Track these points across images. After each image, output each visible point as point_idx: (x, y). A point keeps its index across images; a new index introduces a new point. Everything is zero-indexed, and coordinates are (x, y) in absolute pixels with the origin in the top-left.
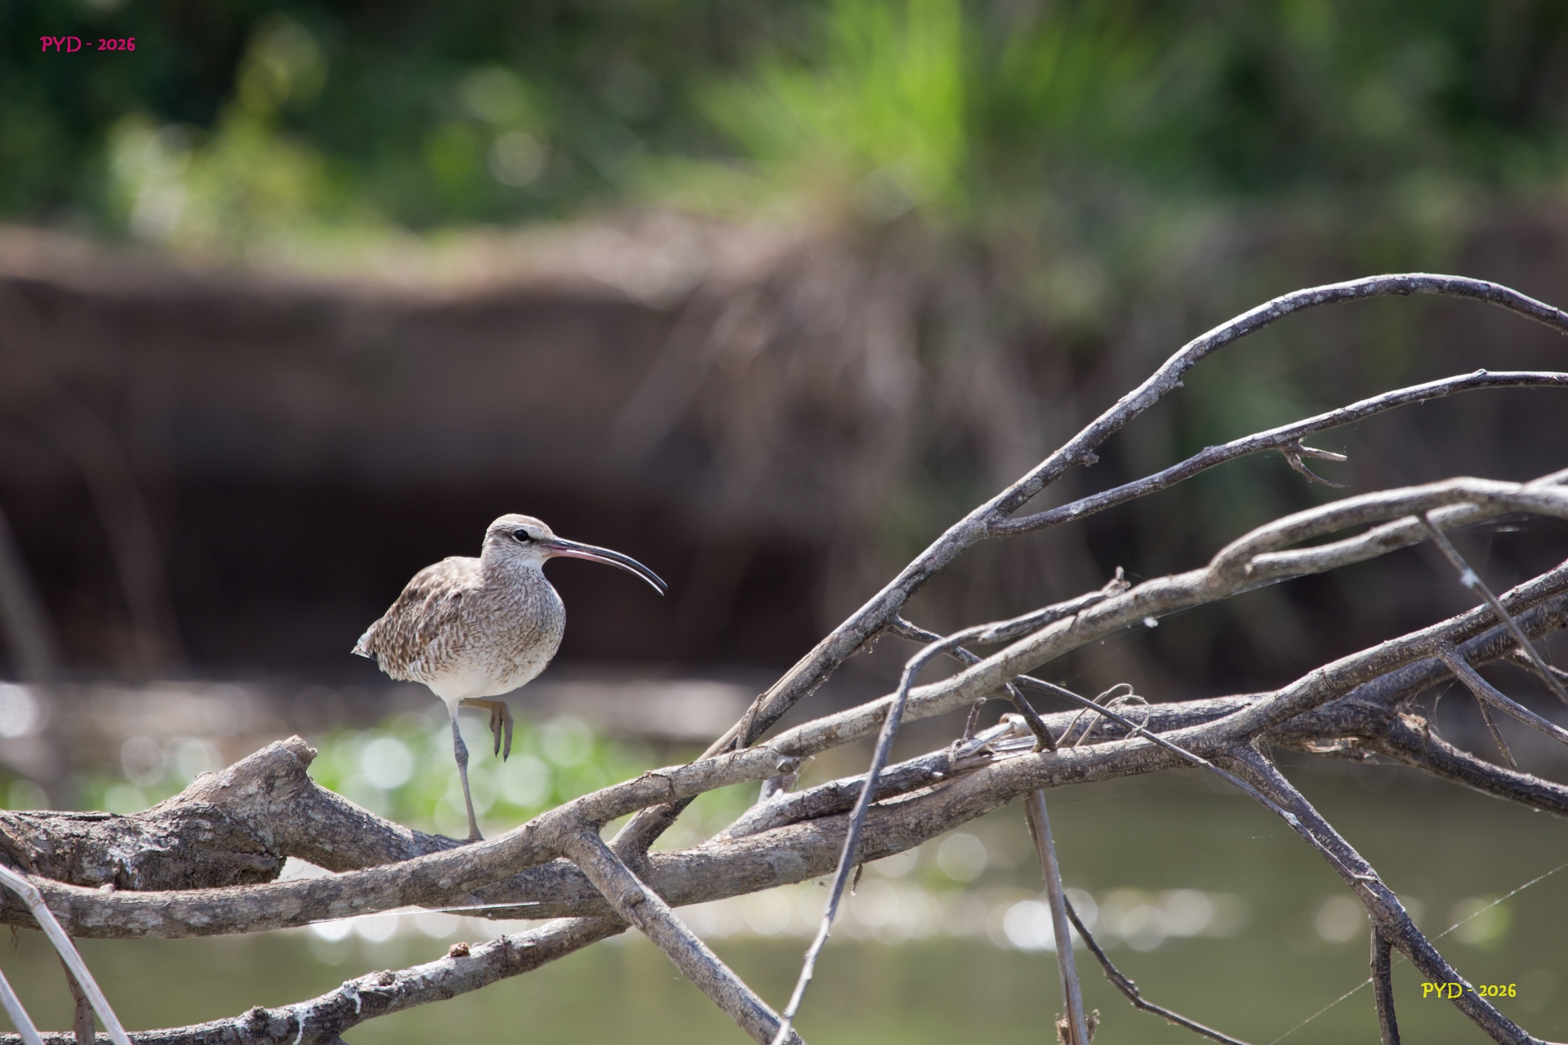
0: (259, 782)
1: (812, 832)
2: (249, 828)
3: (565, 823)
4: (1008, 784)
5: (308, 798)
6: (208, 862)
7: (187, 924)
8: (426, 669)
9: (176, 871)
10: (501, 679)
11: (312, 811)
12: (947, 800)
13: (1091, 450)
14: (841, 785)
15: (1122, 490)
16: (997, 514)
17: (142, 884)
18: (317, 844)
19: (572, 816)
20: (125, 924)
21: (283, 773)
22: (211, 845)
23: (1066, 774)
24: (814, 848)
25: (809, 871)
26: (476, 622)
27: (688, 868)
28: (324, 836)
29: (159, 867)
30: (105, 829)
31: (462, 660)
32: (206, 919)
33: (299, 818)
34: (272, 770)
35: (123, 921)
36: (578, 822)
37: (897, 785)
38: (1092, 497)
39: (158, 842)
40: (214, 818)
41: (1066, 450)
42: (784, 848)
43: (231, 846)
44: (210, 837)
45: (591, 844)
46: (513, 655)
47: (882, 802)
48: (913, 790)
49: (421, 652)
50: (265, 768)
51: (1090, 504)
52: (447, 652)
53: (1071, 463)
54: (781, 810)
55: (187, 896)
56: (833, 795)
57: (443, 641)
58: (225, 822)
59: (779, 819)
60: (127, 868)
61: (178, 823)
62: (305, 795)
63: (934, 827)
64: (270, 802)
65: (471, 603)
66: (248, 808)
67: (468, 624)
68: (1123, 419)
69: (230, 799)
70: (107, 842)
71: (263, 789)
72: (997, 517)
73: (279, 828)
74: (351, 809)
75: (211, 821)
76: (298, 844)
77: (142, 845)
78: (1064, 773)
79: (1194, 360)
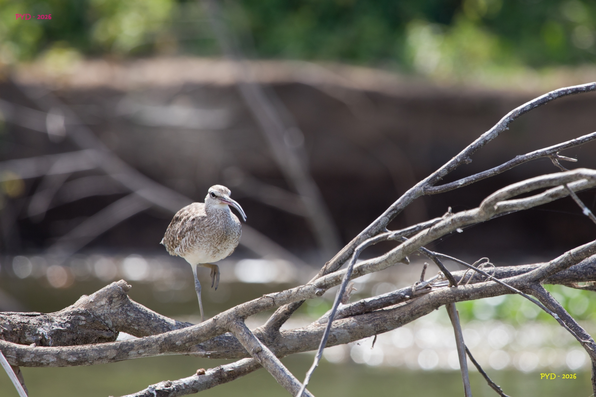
0: (106, 300)
1: (353, 321)
2: (102, 319)
3: (229, 317)
4: (437, 301)
5: (127, 306)
6: (83, 334)
7: (67, 361)
8: (181, 251)
9: (69, 338)
10: (212, 255)
11: (129, 312)
12: (411, 308)
13: (469, 157)
14: (366, 301)
15: (481, 174)
16: (428, 185)
17: (53, 344)
18: (132, 326)
19: (232, 314)
20: (40, 361)
21: (116, 296)
22: (85, 327)
23: (461, 297)
24: (354, 328)
25: (352, 338)
26: (200, 231)
27: (298, 337)
28: (135, 323)
29: (61, 336)
30: (37, 320)
31: (195, 247)
32: (75, 359)
33: (123, 315)
34: (112, 295)
35: (39, 359)
36: (235, 317)
37: (390, 301)
38: (469, 177)
39: (61, 326)
40: (86, 315)
41: (457, 157)
42: (341, 328)
43: (94, 327)
44: (84, 323)
45: (240, 326)
46: (216, 246)
47: (384, 309)
48: (397, 303)
49: (179, 243)
50: (109, 293)
51: (467, 180)
52: (189, 244)
53: (460, 163)
54: (341, 312)
55: (67, 349)
56: (362, 306)
57: (187, 239)
58: (91, 317)
59: (340, 316)
60: (46, 337)
61: (70, 317)
62: (126, 305)
63: (406, 319)
64: (111, 308)
65: (198, 223)
66: (101, 311)
67: (197, 232)
68: (482, 144)
69: (93, 307)
70: (37, 325)
71: (108, 303)
72: (428, 186)
73: (115, 319)
74: (147, 311)
75: (85, 317)
76: (123, 326)
77: (54, 327)
78: (460, 296)
79: (513, 118)
